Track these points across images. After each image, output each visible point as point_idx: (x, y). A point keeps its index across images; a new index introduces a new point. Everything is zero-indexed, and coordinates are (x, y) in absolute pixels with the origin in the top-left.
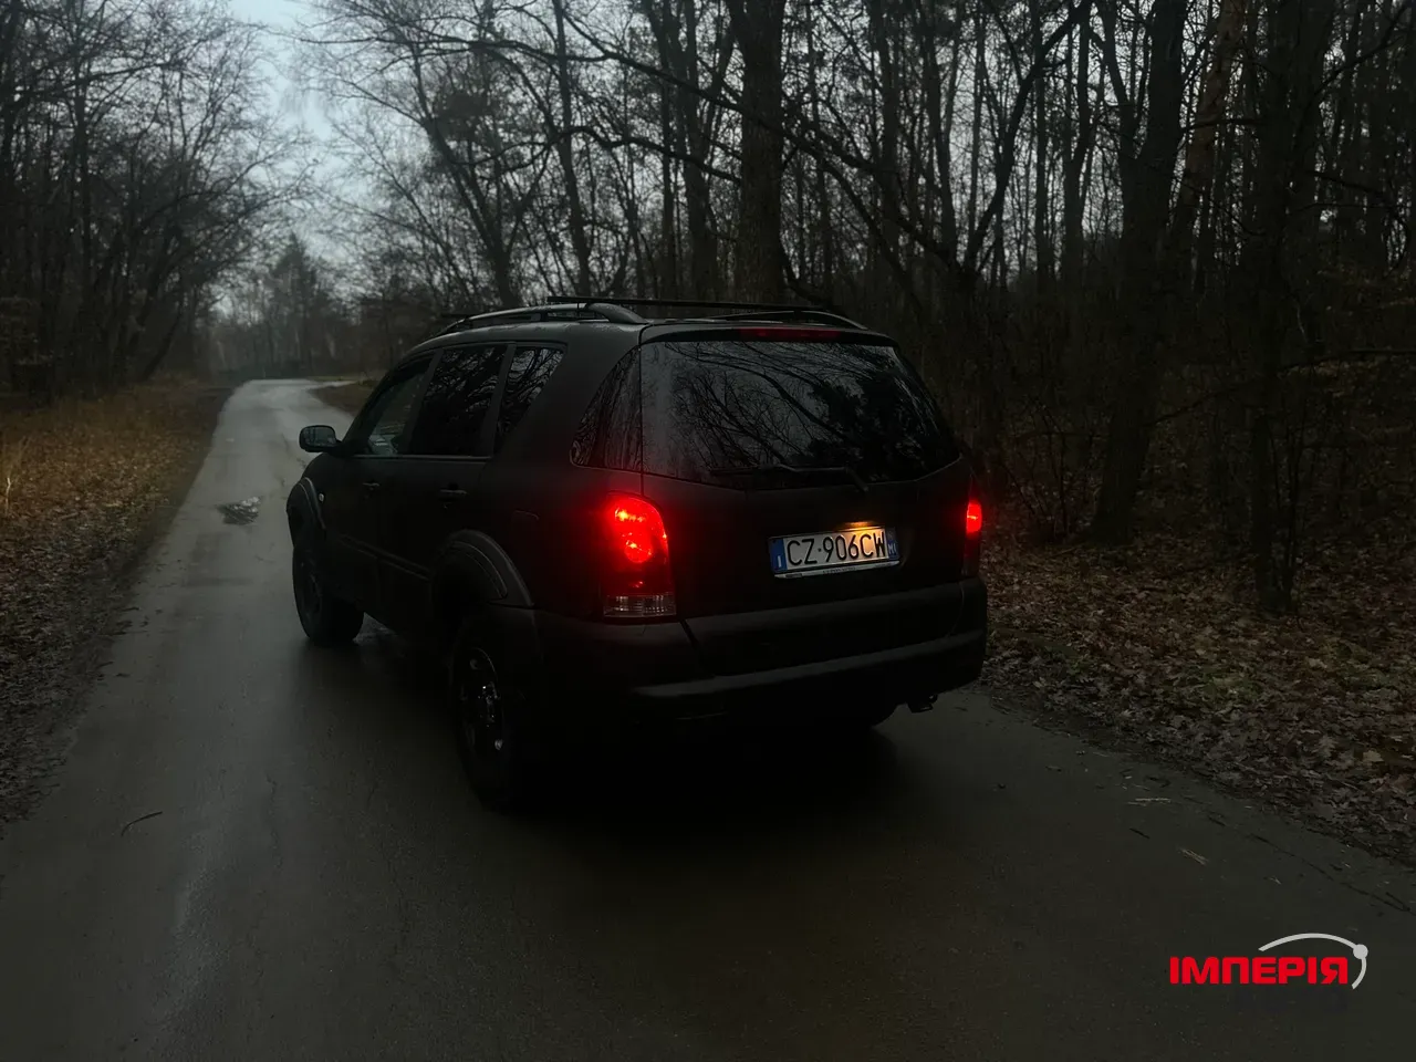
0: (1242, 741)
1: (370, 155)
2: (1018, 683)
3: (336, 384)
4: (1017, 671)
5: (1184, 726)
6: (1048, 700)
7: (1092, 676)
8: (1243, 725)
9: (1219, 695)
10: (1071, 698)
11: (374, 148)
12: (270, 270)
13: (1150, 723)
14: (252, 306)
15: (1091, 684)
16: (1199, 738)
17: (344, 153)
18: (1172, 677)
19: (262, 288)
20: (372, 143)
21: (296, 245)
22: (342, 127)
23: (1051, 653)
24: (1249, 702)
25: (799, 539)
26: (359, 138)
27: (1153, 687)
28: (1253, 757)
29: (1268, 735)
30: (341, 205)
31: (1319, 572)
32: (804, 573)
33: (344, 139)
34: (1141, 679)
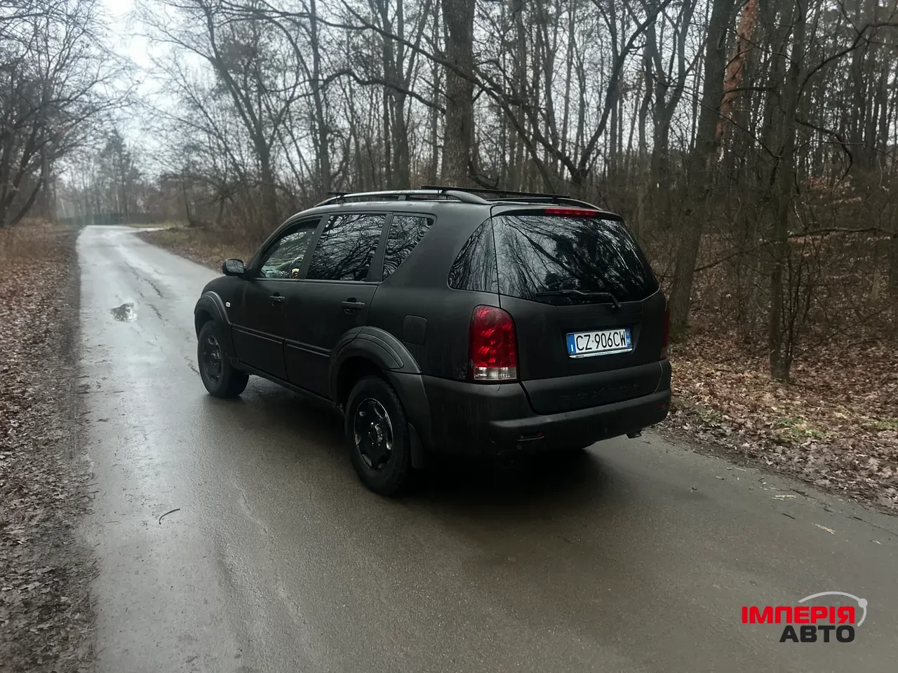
0: (821, 460)
1: (176, 80)
2: (674, 427)
3: (150, 230)
4: (671, 419)
5: (784, 453)
6: (696, 437)
7: (719, 423)
8: (819, 452)
9: (801, 434)
10: (710, 436)
11: (178, 75)
12: (99, 152)
13: (763, 451)
14: (85, 176)
15: (719, 427)
16: (796, 459)
17: (158, 78)
18: (769, 424)
19: (92, 164)
20: (178, 72)
21: (118, 136)
22: (157, 60)
23: (688, 409)
24: (820, 439)
25: (582, 335)
26: (169, 68)
27: (758, 429)
28: (831, 471)
29: (837, 458)
30: (156, 112)
31: (801, 361)
32: (585, 355)
33: (158, 68)
34: (749, 424)
